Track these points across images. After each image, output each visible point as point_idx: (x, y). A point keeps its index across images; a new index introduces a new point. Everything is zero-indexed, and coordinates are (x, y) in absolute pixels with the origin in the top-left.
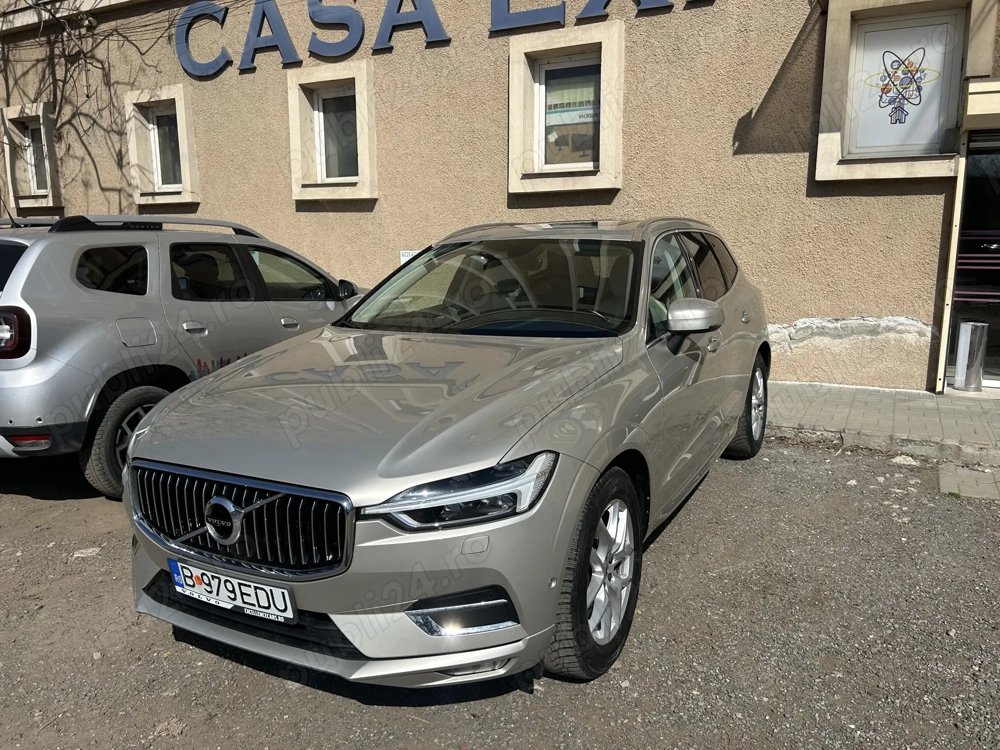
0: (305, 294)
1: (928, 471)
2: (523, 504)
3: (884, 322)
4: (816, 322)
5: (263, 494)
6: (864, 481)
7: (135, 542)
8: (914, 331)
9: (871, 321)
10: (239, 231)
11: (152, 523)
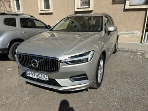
0: (42, 27)
1: (143, 55)
2: (89, 60)
3: (134, 32)
4: (124, 32)
5: (42, 58)
6: (133, 57)
7: (18, 67)
8: (139, 33)
9: (132, 32)
10: (31, 16)
11: (22, 64)
